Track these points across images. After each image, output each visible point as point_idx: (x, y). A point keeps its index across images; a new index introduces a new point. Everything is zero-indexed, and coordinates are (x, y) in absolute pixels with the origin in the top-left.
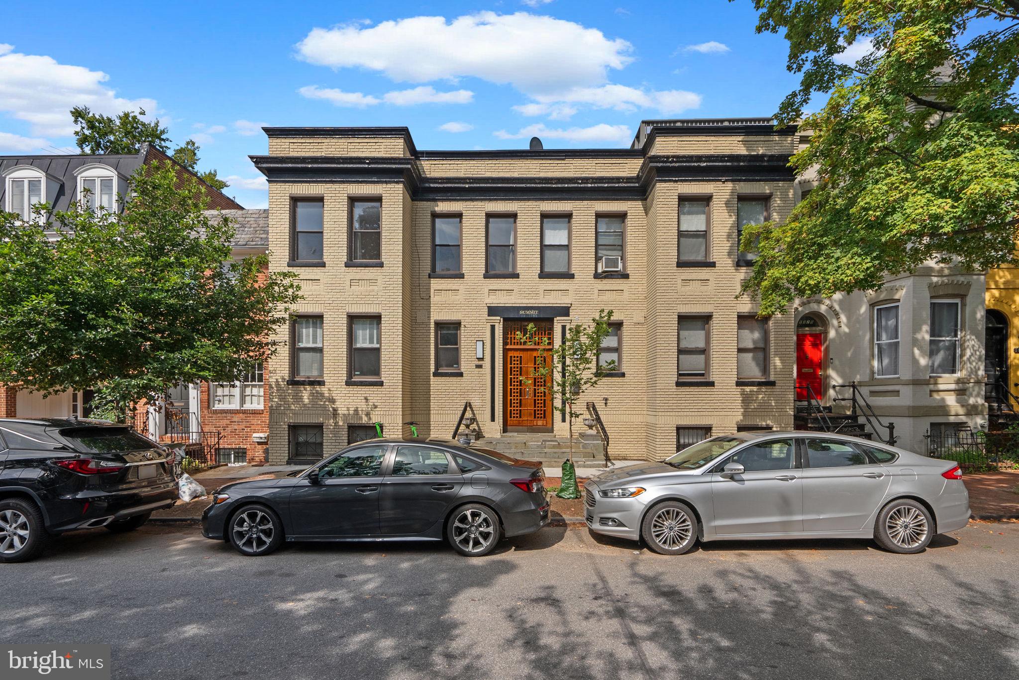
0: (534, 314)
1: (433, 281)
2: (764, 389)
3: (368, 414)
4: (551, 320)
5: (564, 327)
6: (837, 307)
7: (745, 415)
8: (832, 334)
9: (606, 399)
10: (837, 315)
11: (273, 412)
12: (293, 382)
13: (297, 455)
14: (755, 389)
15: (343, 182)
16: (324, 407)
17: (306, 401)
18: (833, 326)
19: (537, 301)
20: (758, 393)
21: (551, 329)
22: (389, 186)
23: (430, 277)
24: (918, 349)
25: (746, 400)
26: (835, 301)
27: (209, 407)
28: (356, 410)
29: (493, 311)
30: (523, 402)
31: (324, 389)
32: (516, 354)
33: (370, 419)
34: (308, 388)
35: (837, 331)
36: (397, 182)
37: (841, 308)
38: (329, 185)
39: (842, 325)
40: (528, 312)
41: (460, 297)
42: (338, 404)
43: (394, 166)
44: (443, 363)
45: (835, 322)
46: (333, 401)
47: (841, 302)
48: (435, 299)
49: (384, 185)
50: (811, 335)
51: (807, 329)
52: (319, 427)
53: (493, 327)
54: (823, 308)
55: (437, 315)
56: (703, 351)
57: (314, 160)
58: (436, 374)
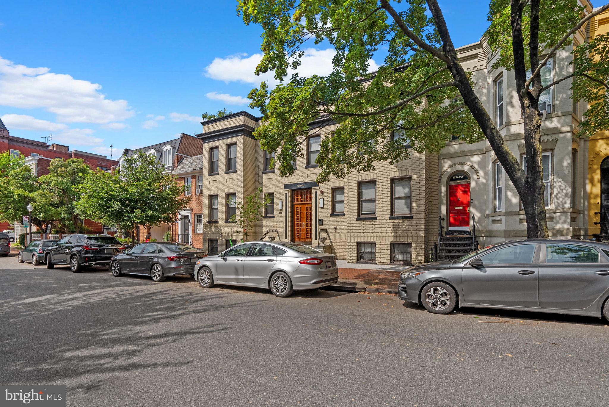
0: (303, 186)
1: (264, 175)
2: (406, 221)
3: (232, 235)
4: (310, 189)
5: (316, 192)
6: (476, 167)
7: (395, 236)
8: (473, 184)
9: (335, 228)
10: (476, 172)
11: (204, 234)
12: (210, 222)
13: (212, 251)
14: (400, 221)
15: (224, 139)
16: (218, 232)
17: (213, 230)
18: (474, 179)
19: (304, 180)
20: (402, 223)
21: (311, 194)
22: (239, 137)
23: (262, 173)
24: (510, 191)
25: (396, 228)
26: (475, 162)
27: (194, 232)
28: (228, 234)
29: (286, 187)
30: (301, 229)
31: (218, 225)
32: (299, 206)
33: (232, 237)
34: (214, 224)
35: (476, 182)
36: (241, 135)
37: (479, 167)
38: (220, 141)
39: (480, 177)
40: (300, 186)
41: (273, 182)
42: (223, 231)
43: (238, 129)
44: (269, 212)
45: (475, 177)
46: (221, 230)
47: (479, 163)
48: (264, 183)
49: (237, 137)
50: (462, 185)
51: (458, 181)
52: (217, 240)
53: (286, 194)
54: (466, 168)
55: (266, 190)
56: (374, 201)
57: (214, 132)
58: (265, 217)
